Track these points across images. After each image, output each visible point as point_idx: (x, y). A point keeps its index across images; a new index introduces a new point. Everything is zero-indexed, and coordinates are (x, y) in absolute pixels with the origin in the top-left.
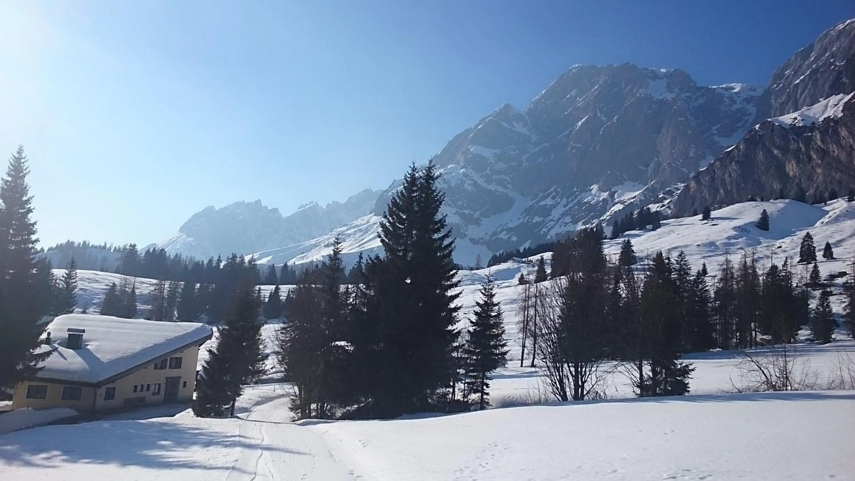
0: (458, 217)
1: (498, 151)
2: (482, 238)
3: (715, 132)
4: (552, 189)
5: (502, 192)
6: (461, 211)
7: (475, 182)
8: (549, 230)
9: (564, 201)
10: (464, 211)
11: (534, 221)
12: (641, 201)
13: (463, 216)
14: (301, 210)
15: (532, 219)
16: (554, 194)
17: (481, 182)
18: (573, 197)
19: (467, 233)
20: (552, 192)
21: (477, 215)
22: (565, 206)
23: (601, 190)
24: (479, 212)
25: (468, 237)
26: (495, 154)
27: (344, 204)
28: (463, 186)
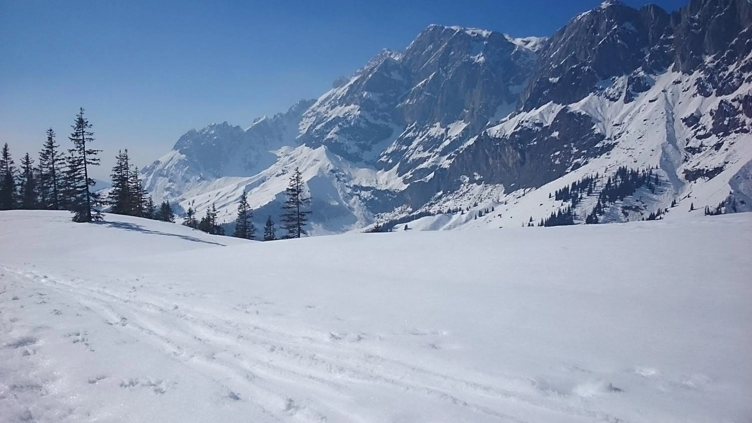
0: (357, 148)
1: (382, 94)
2: (372, 160)
3: (511, 82)
4: (414, 125)
5: (385, 125)
6: (359, 143)
7: (367, 120)
8: (409, 157)
9: (420, 135)
10: (360, 142)
11: (402, 149)
12: (460, 138)
13: (360, 146)
14: (256, 123)
15: (401, 147)
16: (415, 128)
17: (371, 120)
18: (426, 131)
19: (363, 158)
20: (413, 128)
21: (369, 143)
22: (421, 138)
23: (442, 127)
24: (370, 141)
25: (363, 161)
26: (380, 97)
27: (286, 114)
28: (359, 124)
